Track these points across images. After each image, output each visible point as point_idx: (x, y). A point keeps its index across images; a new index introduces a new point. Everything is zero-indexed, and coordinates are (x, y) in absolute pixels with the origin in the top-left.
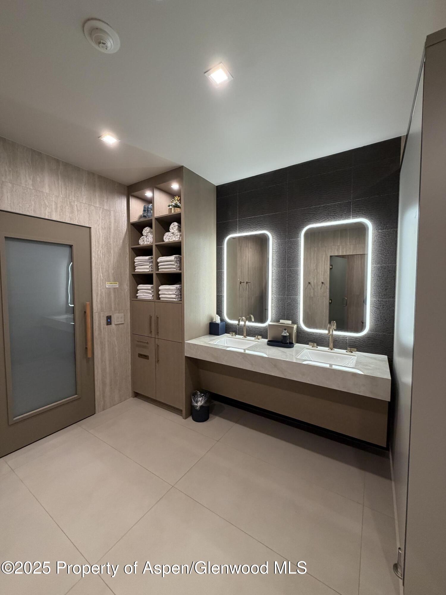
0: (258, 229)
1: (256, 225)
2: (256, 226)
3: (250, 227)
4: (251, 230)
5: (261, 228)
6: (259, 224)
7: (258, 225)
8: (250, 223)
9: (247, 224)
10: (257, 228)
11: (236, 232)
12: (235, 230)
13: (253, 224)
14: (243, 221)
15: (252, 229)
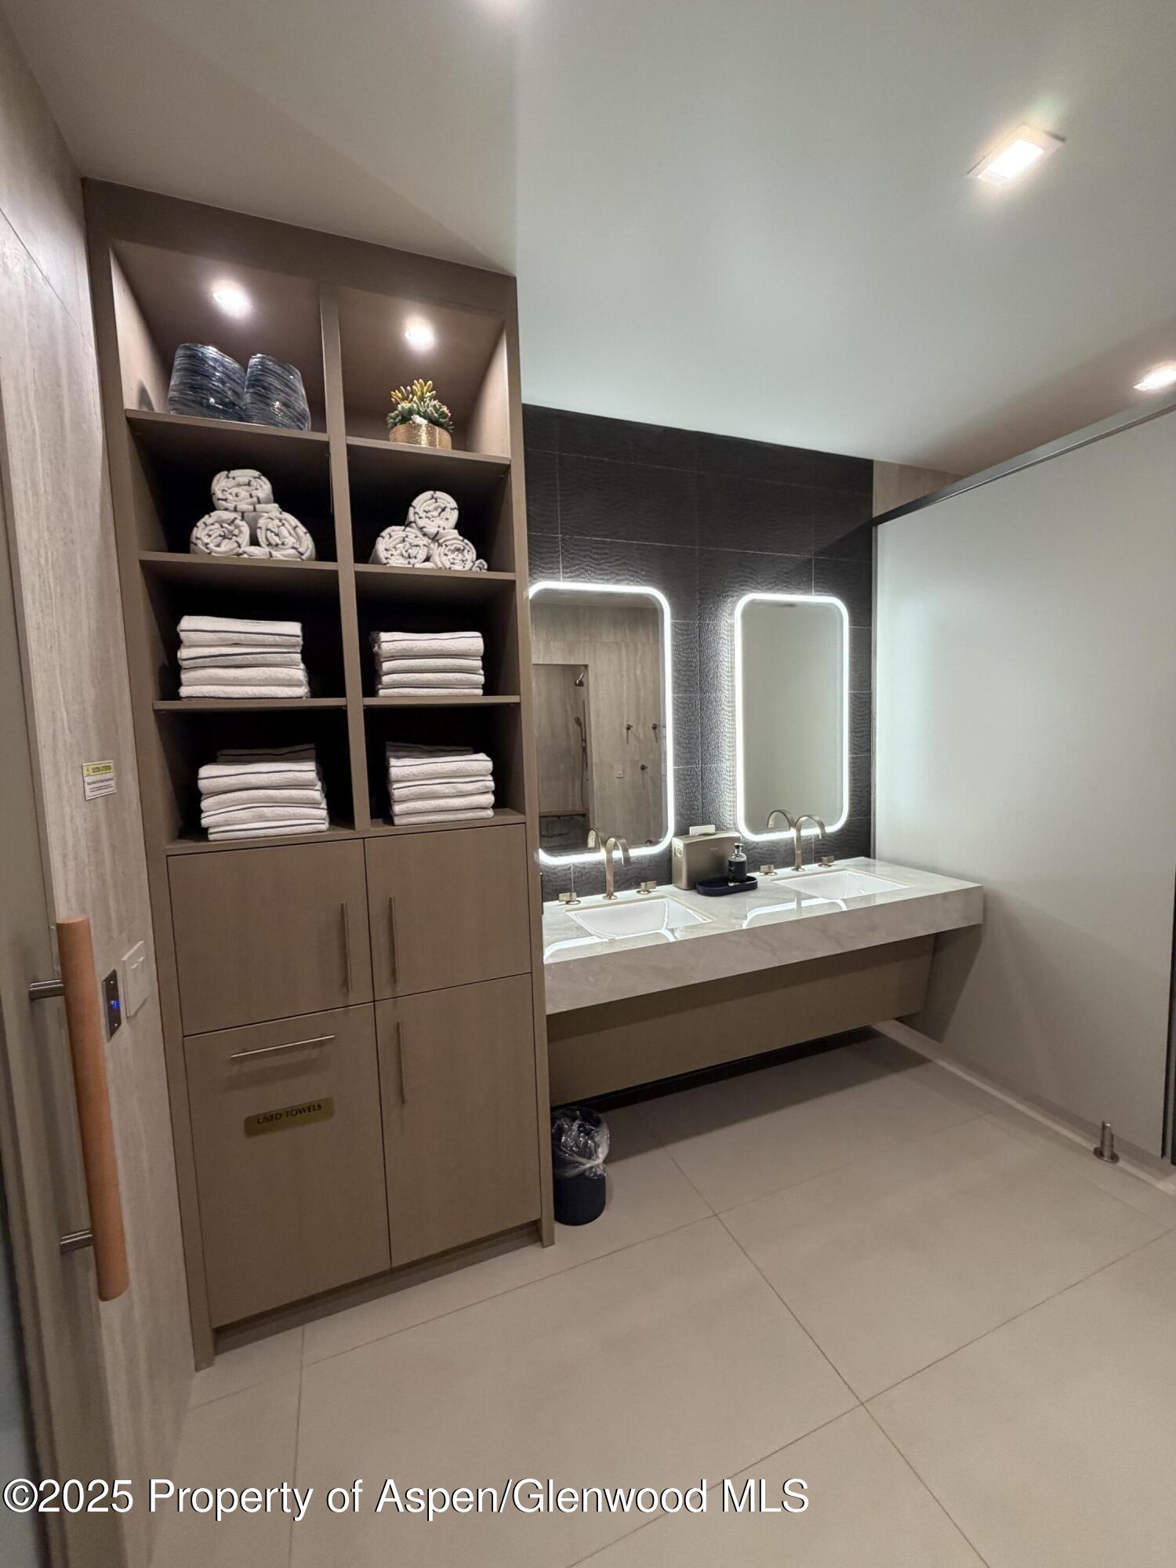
0: (623, 580)
1: (617, 565)
2: (620, 568)
3: (601, 569)
4: (603, 579)
5: (632, 579)
6: (625, 564)
7: (625, 567)
8: (599, 557)
9: (591, 558)
10: (621, 575)
11: (554, 573)
12: (551, 568)
13: (608, 560)
14: (577, 545)
15: (606, 574)
